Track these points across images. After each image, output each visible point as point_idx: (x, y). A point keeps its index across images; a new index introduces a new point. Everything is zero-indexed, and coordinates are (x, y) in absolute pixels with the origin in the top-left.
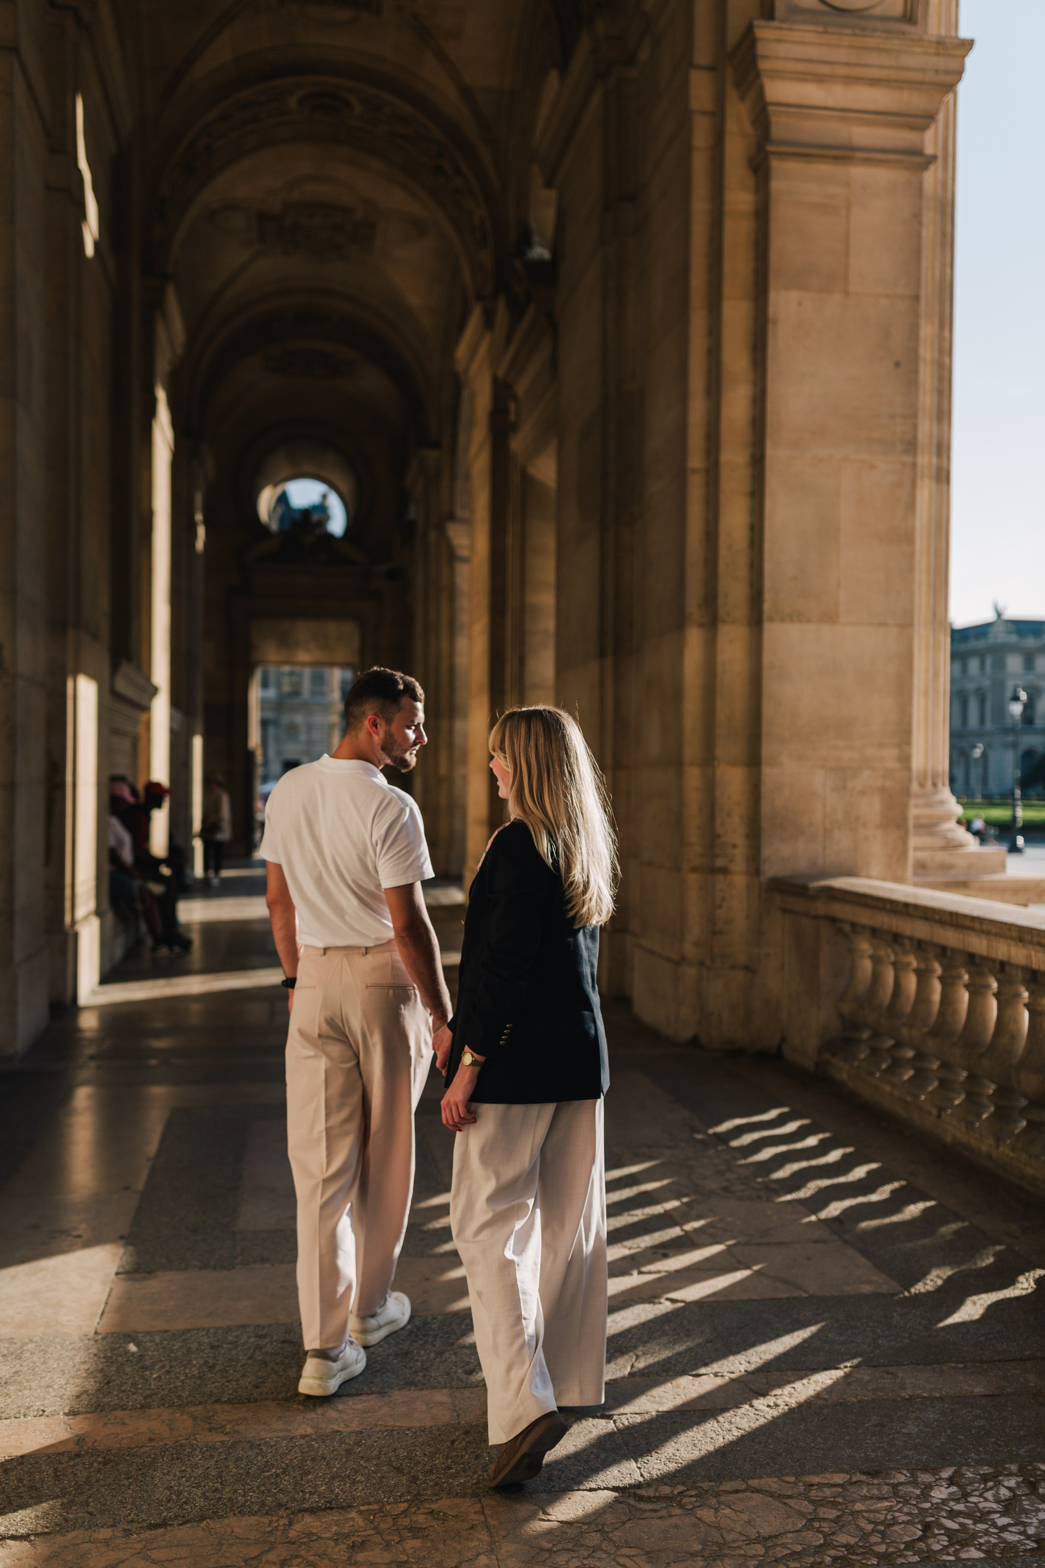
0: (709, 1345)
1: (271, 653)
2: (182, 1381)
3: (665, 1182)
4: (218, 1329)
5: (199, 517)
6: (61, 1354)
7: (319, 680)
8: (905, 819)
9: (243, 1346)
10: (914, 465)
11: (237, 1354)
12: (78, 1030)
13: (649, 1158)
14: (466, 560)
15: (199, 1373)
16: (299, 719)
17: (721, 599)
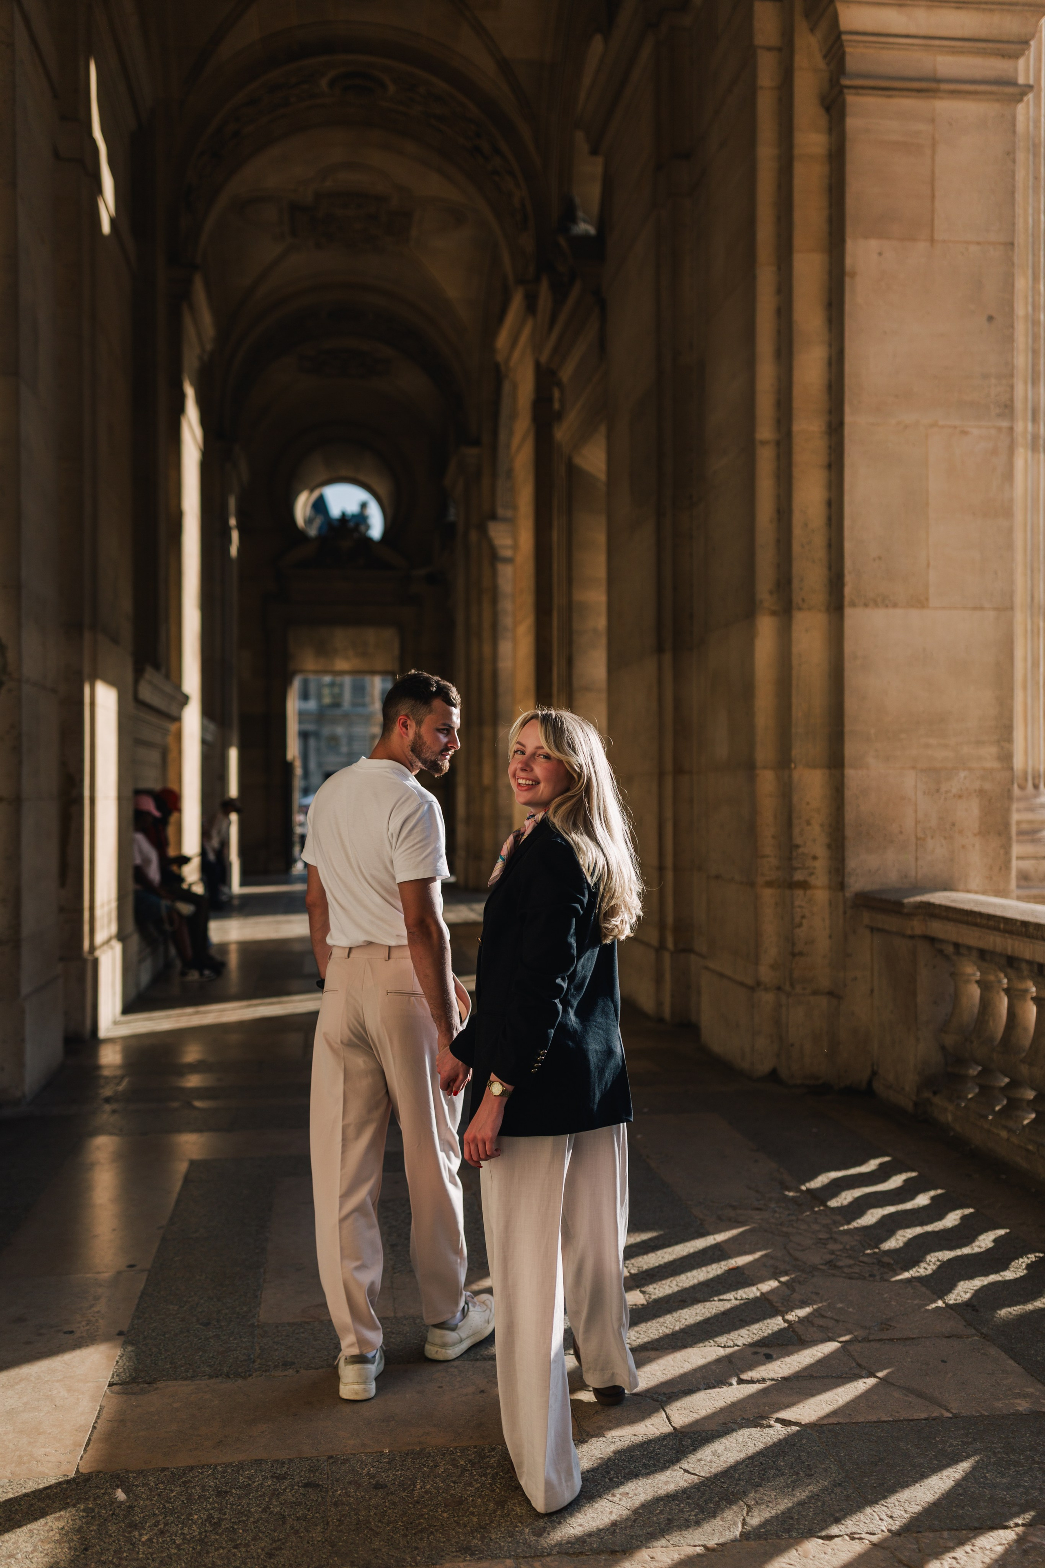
0: (838, 1490)
1: (309, 662)
2: (178, 1547)
3: (758, 1255)
4: (228, 1465)
5: (233, 522)
6: (32, 1505)
7: (359, 690)
8: (1007, 825)
9: (257, 1491)
10: (1011, 429)
11: (249, 1504)
12: (98, 1067)
13: (737, 1223)
14: (509, 561)
15: (200, 1534)
16: (340, 730)
17: (795, 583)
